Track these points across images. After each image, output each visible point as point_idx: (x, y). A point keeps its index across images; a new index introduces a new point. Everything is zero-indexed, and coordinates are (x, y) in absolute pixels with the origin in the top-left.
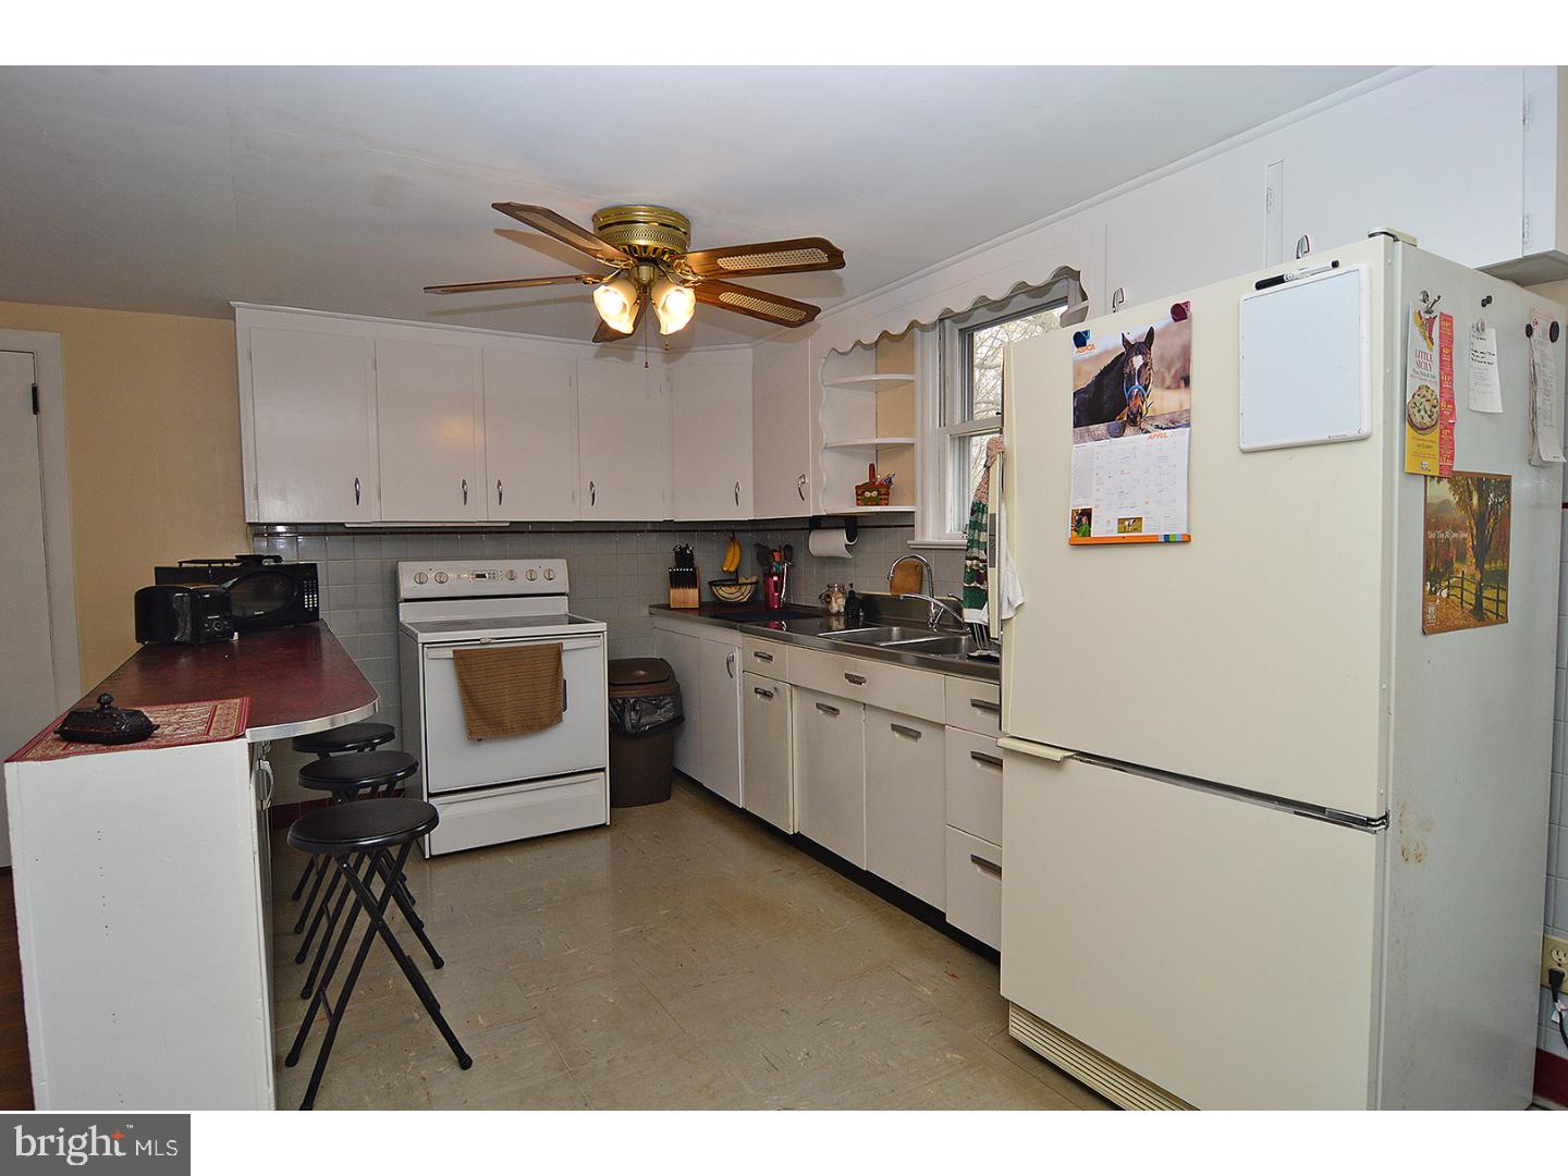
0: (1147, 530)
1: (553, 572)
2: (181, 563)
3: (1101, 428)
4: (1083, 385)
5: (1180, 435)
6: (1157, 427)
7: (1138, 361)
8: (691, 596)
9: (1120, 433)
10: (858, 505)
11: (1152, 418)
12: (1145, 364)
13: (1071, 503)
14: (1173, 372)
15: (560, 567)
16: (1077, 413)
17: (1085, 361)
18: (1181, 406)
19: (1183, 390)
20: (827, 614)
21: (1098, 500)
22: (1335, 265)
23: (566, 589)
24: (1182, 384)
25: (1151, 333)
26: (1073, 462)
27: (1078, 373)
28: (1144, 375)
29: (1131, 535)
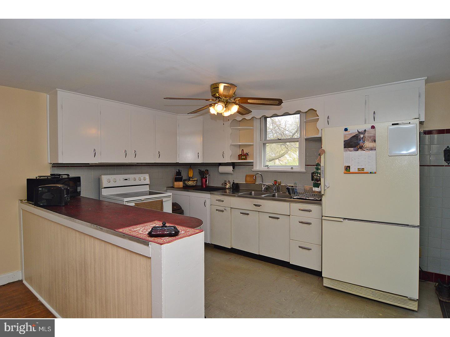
0: (365, 171)
1: (145, 178)
2: (36, 177)
3: (352, 149)
4: (347, 139)
5: (373, 152)
6: (367, 150)
7: (362, 136)
8: (181, 184)
9: (357, 150)
10: (239, 160)
11: (366, 148)
12: (364, 137)
13: (344, 164)
14: (371, 139)
15: (147, 176)
16: (345, 145)
17: (347, 134)
18: (373, 146)
19: (374, 143)
20: (225, 189)
21: (352, 164)
22: (410, 123)
23: (149, 183)
24: (374, 141)
25: (365, 131)
26: (344, 156)
27: (345, 136)
28: (363, 139)
29: (361, 171)
